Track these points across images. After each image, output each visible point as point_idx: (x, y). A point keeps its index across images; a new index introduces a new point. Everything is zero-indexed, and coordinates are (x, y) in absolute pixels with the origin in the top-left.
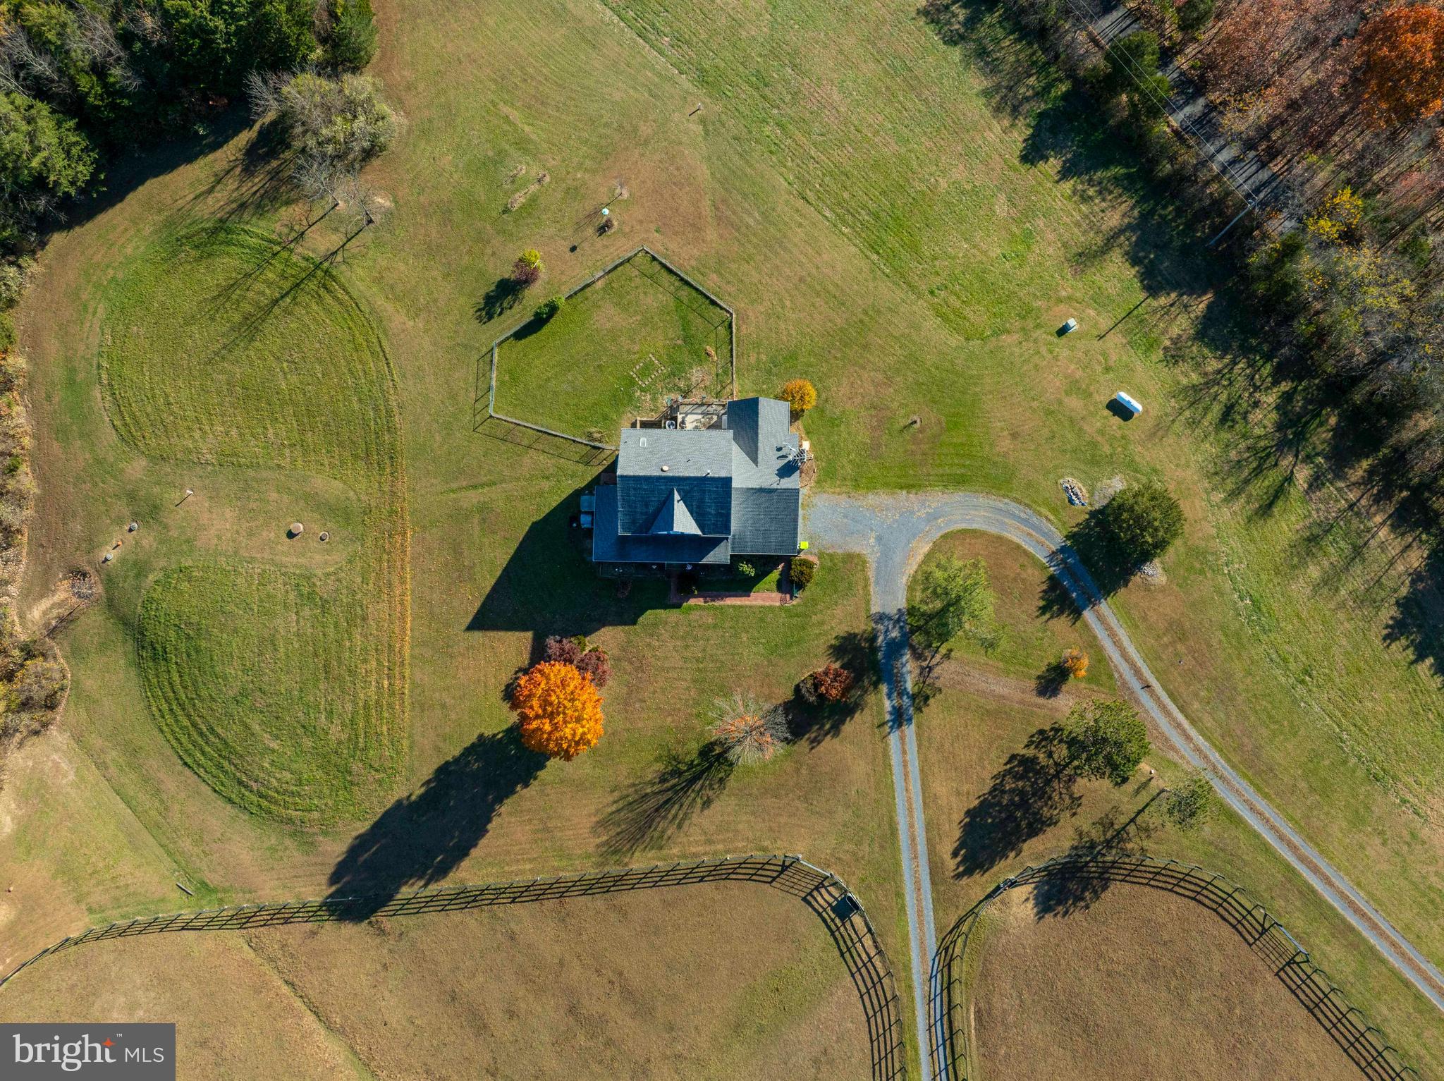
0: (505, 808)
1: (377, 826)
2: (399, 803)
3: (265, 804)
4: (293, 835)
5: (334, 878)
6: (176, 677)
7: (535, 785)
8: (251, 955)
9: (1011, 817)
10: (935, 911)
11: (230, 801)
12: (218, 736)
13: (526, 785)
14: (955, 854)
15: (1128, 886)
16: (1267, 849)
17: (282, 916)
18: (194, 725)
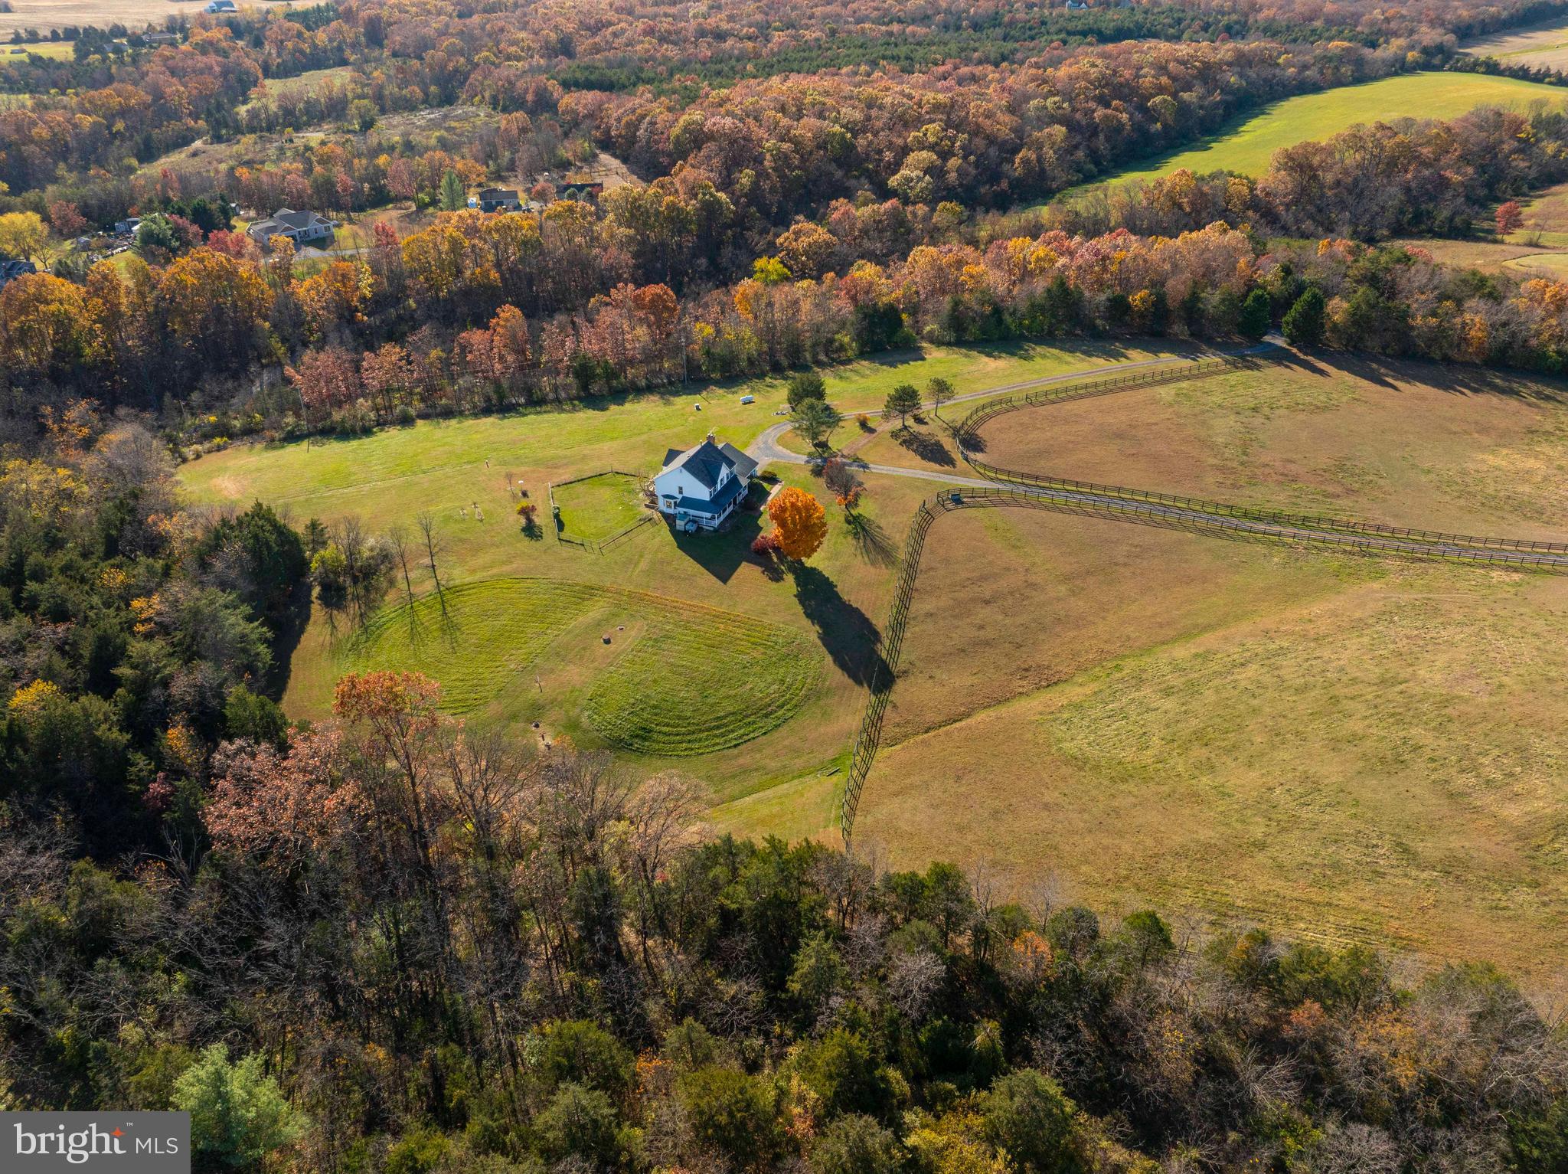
0: (846, 597)
3: (788, 707)
4: (819, 699)
5: (859, 683)
6: (666, 729)
7: (838, 584)
8: (898, 747)
9: (930, 450)
10: (966, 477)
11: (777, 726)
12: (725, 717)
13: (835, 586)
17: (876, 721)
18: (708, 730)
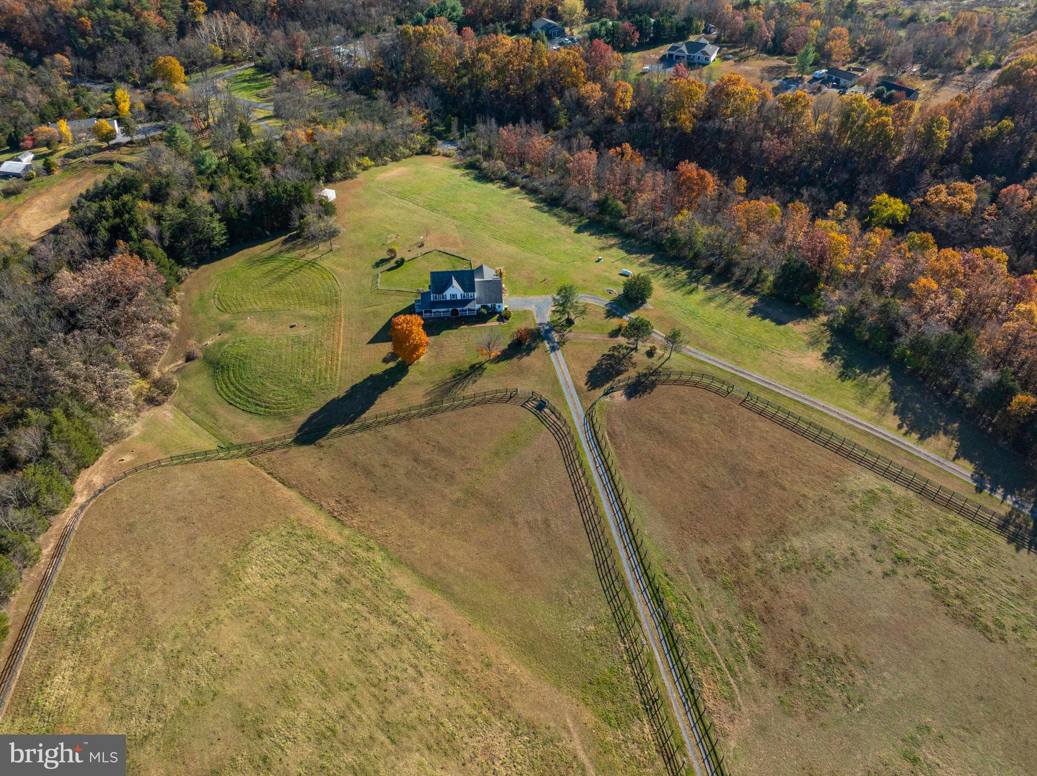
0: (383, 395)
1: (322, 409)
2: (333, 400)
3: (267, 410)
4: (280, 418)
7: (396, 387)
8: (252, 466)
9: (608, 371)
10: (581, 403)
11: (251, 412)
12: (249, 391)
13: (393, 386)
14: (586, 384)
15: (664, 387)
16: (721, 369)
17: (269, 449)
18: (237, 389)
